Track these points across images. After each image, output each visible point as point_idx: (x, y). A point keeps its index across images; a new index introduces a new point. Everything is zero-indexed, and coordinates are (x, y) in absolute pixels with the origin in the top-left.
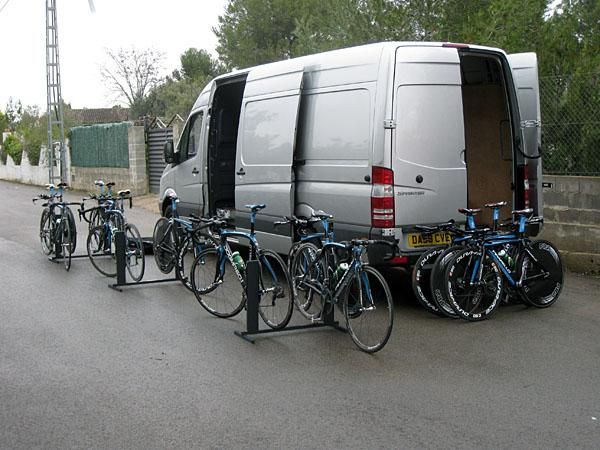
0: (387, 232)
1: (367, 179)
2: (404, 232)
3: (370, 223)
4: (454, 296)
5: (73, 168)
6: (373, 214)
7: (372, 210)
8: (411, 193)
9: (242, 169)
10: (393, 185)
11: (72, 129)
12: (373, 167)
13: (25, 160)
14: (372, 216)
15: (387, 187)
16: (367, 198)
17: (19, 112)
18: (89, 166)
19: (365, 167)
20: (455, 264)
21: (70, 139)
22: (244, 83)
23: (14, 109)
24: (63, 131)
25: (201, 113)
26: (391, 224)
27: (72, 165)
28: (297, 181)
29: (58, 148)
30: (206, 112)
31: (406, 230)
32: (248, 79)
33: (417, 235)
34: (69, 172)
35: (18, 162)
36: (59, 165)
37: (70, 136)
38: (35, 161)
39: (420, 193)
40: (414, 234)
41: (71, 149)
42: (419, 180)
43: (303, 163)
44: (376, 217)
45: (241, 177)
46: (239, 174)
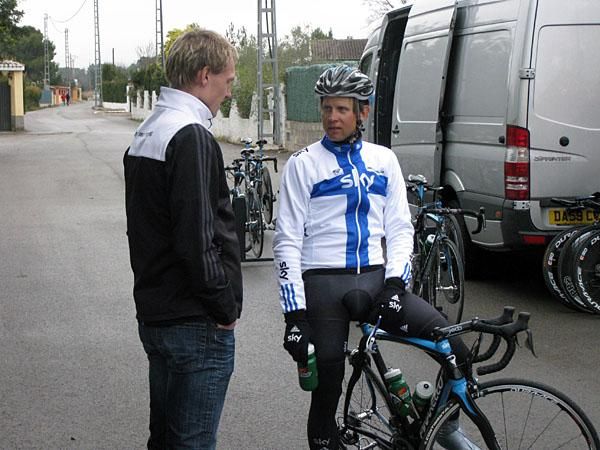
0: (520, 205)
1: (502, 140)
2: (543, 206)
3: (503, 194)
4: (585, 286)
5: (289, 122)
6: (506, 183)
7: (506, 178)
8: (553, 159)
9: (397, 127)
10: (529, 148)
11: (288, 70)
12: (508, 126)
13: (234, 110)
14: (506, 186)
15: (523, 150)
16: (500, 163)
17: (242, 44)
18: (307, 121)
19: (500, 125)
20: (589, 247)
21: (286, 84)
22: (406, 19)
23: (235, 39)
24: (277, 73)
25: (371, 54)
26: (526, 196)
27: (288, 119)
28: (445, 142)
29: (271, 94)
30: (375, 54)
31: (546, 203)
32: (411, 14)
33: (562, 210)
34: (283, 129)
35: (227, 114)
36: (272, 118)
37: (286, 79)
38: (245, 113)
39: (563, 159)
40: (558, 209)
41: (286, 96)
42: (564, 142)
43: (451, 119)
44: (510, 187)
45: (396, 136)
46: (394, 132)
